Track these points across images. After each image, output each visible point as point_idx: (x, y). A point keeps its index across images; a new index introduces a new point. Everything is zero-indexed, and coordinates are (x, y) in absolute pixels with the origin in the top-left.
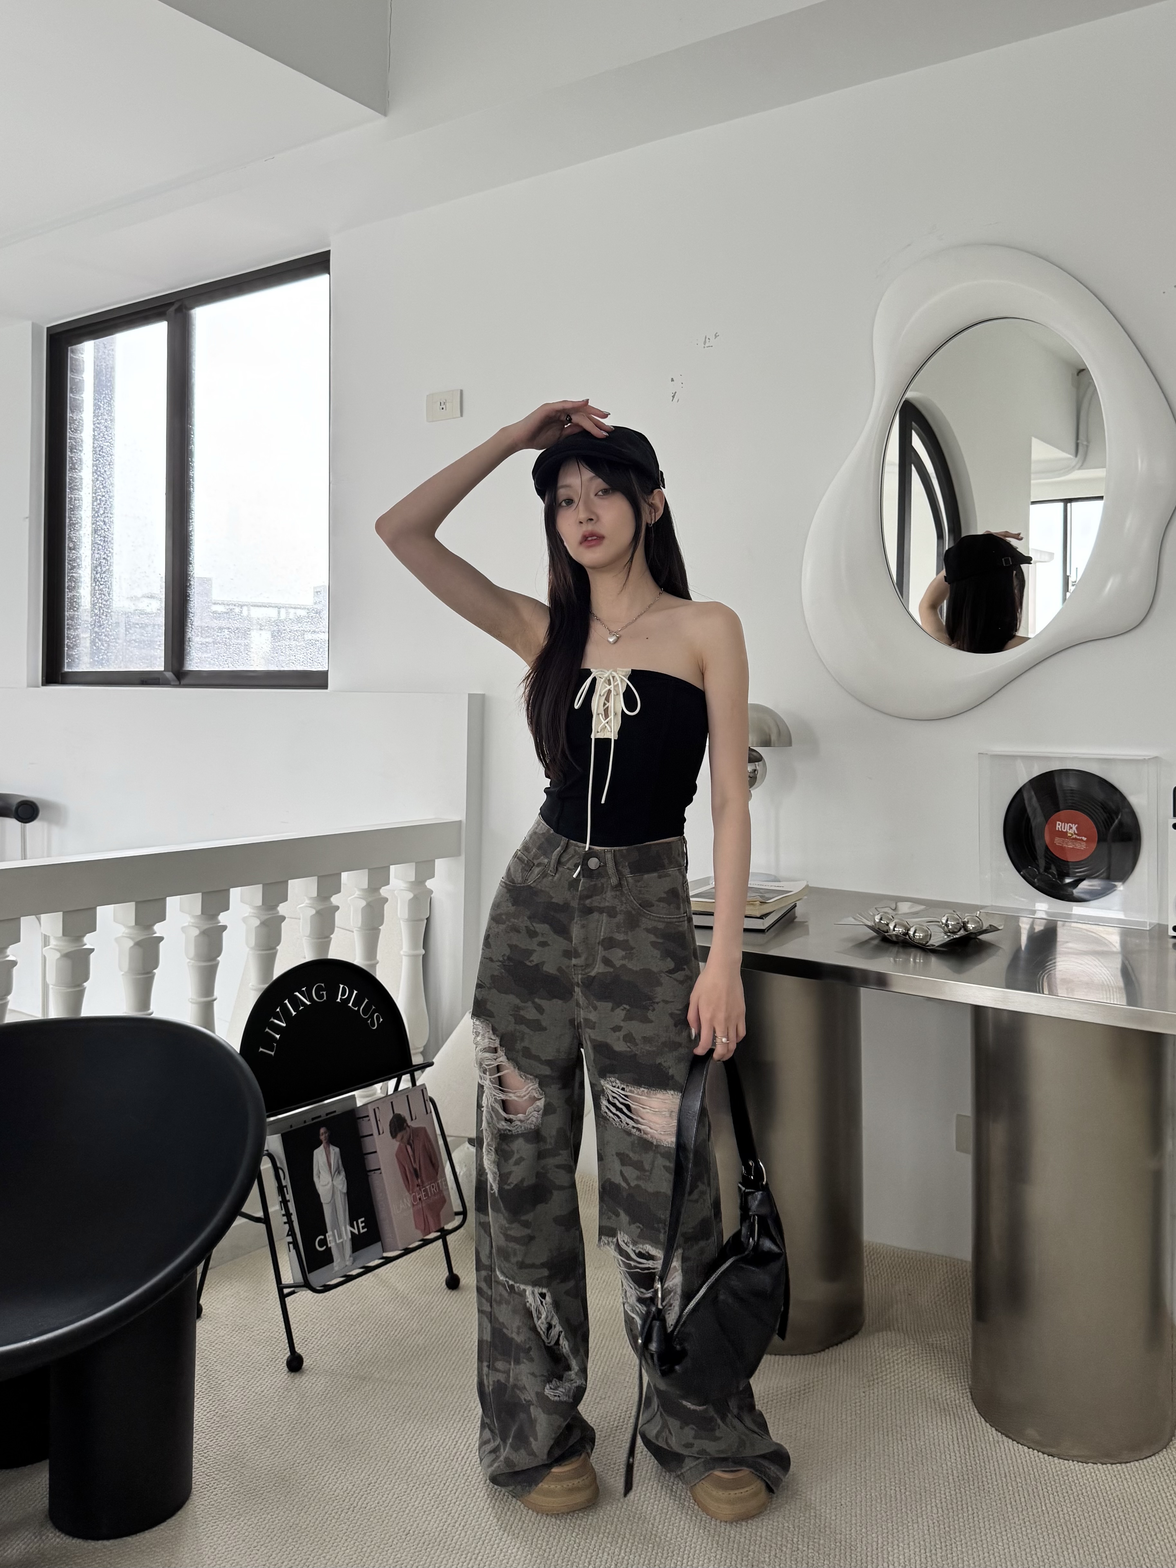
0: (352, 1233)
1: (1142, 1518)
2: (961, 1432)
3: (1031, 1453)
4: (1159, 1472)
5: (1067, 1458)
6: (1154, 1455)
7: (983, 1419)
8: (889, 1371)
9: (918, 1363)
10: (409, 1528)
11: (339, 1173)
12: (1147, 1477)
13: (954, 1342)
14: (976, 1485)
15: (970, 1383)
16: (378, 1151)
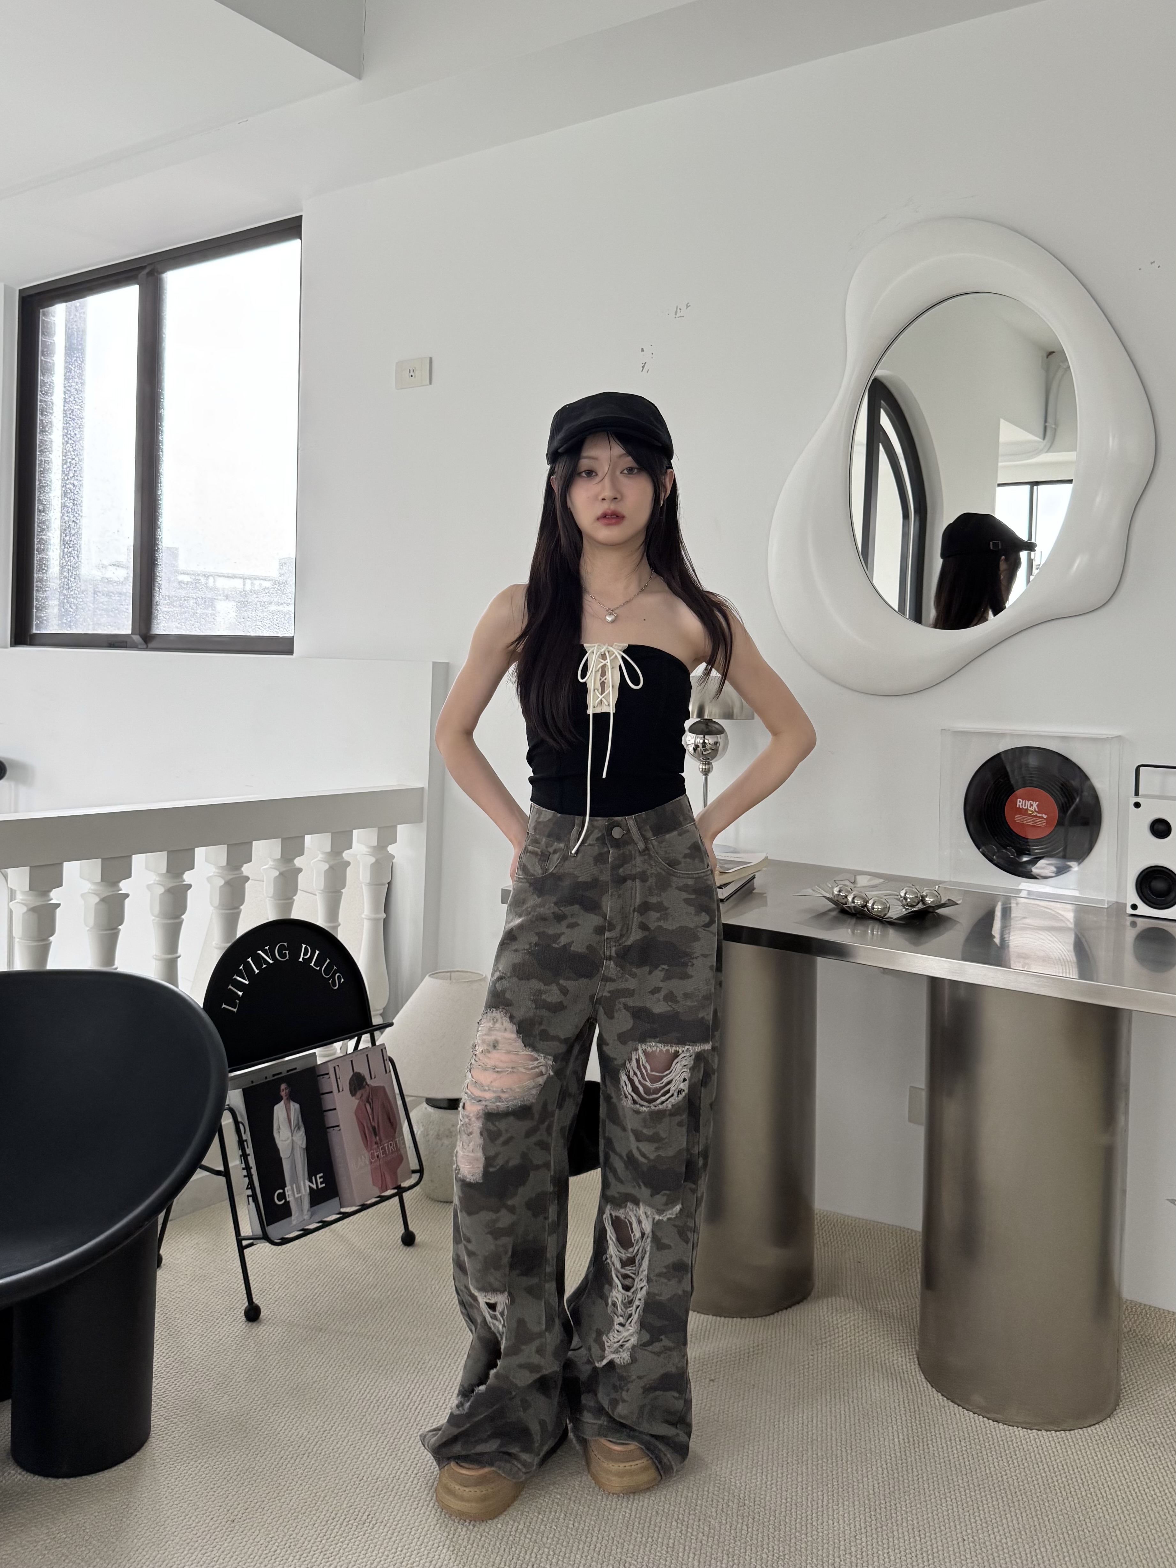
0: (310, 1187)
1: (1085, 1484)
2: (907, 1396)
3: (976, 1418)
4: (1102, 1440)
5: (1011, 1424)
6: (1097, 1423)
7: (929, 1385)
8: (837, 1335)
9: (867, 1328)
10: (362, 1474)
11: (299, 1128)
12: (1090, 1444)
13: (903, 1309)
14: (921, 1448)
15: (917, 1348)
16: (337, 1108)
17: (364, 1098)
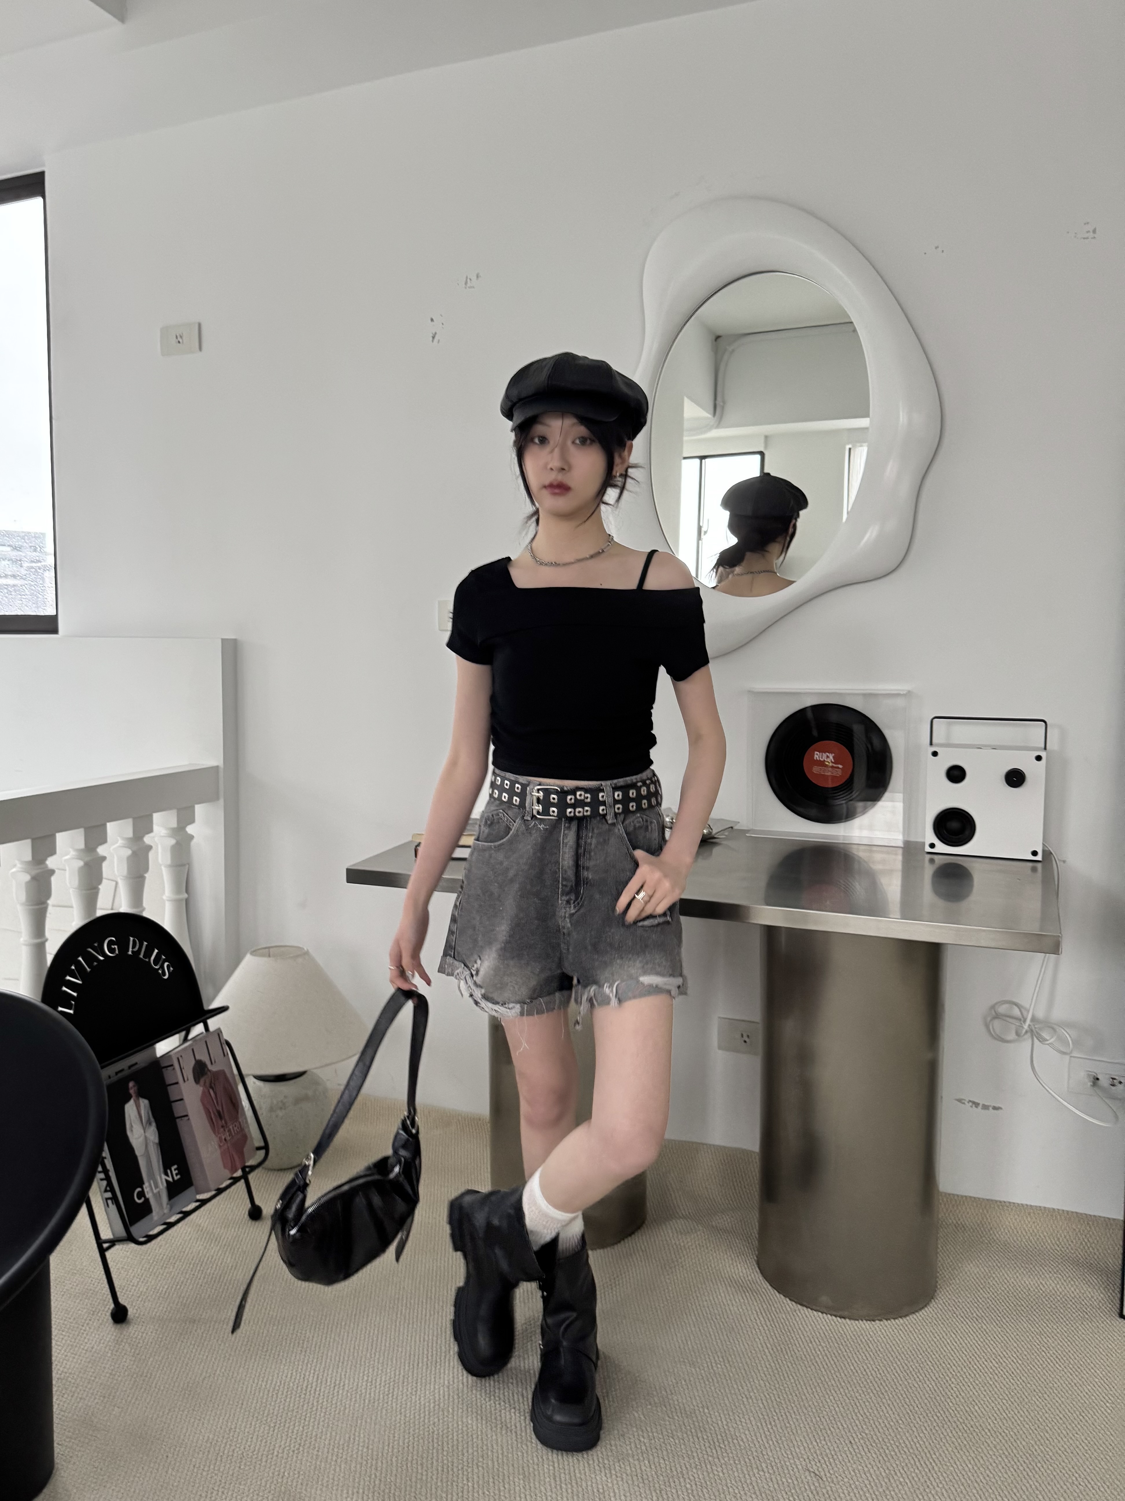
0: (167, 1181)
3: (825, 1317)
5: (857, 1318)
11: (150, 1124)
16: (185, 1098)
17: (208, 1084)
